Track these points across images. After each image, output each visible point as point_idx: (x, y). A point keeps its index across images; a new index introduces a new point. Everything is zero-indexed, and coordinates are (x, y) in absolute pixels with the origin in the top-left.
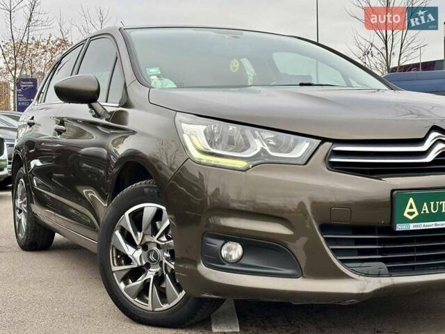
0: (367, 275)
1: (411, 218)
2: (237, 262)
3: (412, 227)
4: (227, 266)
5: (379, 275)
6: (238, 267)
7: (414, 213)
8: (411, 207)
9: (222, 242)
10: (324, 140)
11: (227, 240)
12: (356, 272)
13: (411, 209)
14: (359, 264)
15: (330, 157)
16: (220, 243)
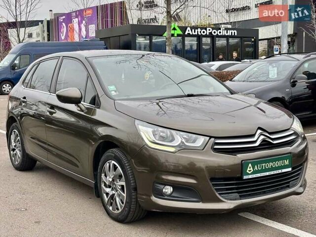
0: (231, 200)
1: (250, 173)
2: (170, 195)
3: (250, 177)
4: (166, 197)
5: (236, 200)
6: (170, 197)
7: (251, 170)
8: (250, 168)
9: (163, 186)
10: (211, 137)
11: (165, 185)
12: (226, 199)
13: (250, 169)
14: (227, 195)
15: (214, 146)
16: (162, 186)
